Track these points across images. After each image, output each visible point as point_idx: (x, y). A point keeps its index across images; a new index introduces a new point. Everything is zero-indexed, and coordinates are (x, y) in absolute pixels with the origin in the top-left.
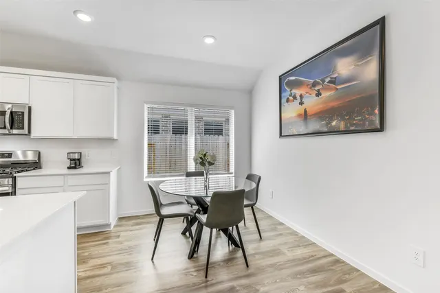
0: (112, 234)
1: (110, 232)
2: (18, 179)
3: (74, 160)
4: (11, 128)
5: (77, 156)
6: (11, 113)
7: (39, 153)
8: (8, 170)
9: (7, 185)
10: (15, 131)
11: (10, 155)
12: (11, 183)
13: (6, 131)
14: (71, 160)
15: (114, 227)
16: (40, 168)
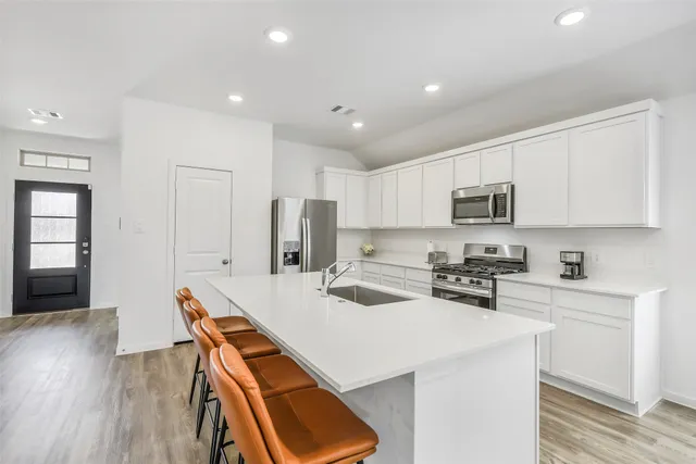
0: (641, 430)
1: (634, 421)
2: (498, 282)
3: (570, 264)
4: (495, 216)
5: (574, 258)
6: (495, 196)
7: (525, 249)
8: (490, 270)
9: (487, 288)
10: (498, 220)
11: (495, 250)
12: (491, 286)
13: (489, 220)
14: (567, 264)
15: (647, 415)
16: (526, 271)
